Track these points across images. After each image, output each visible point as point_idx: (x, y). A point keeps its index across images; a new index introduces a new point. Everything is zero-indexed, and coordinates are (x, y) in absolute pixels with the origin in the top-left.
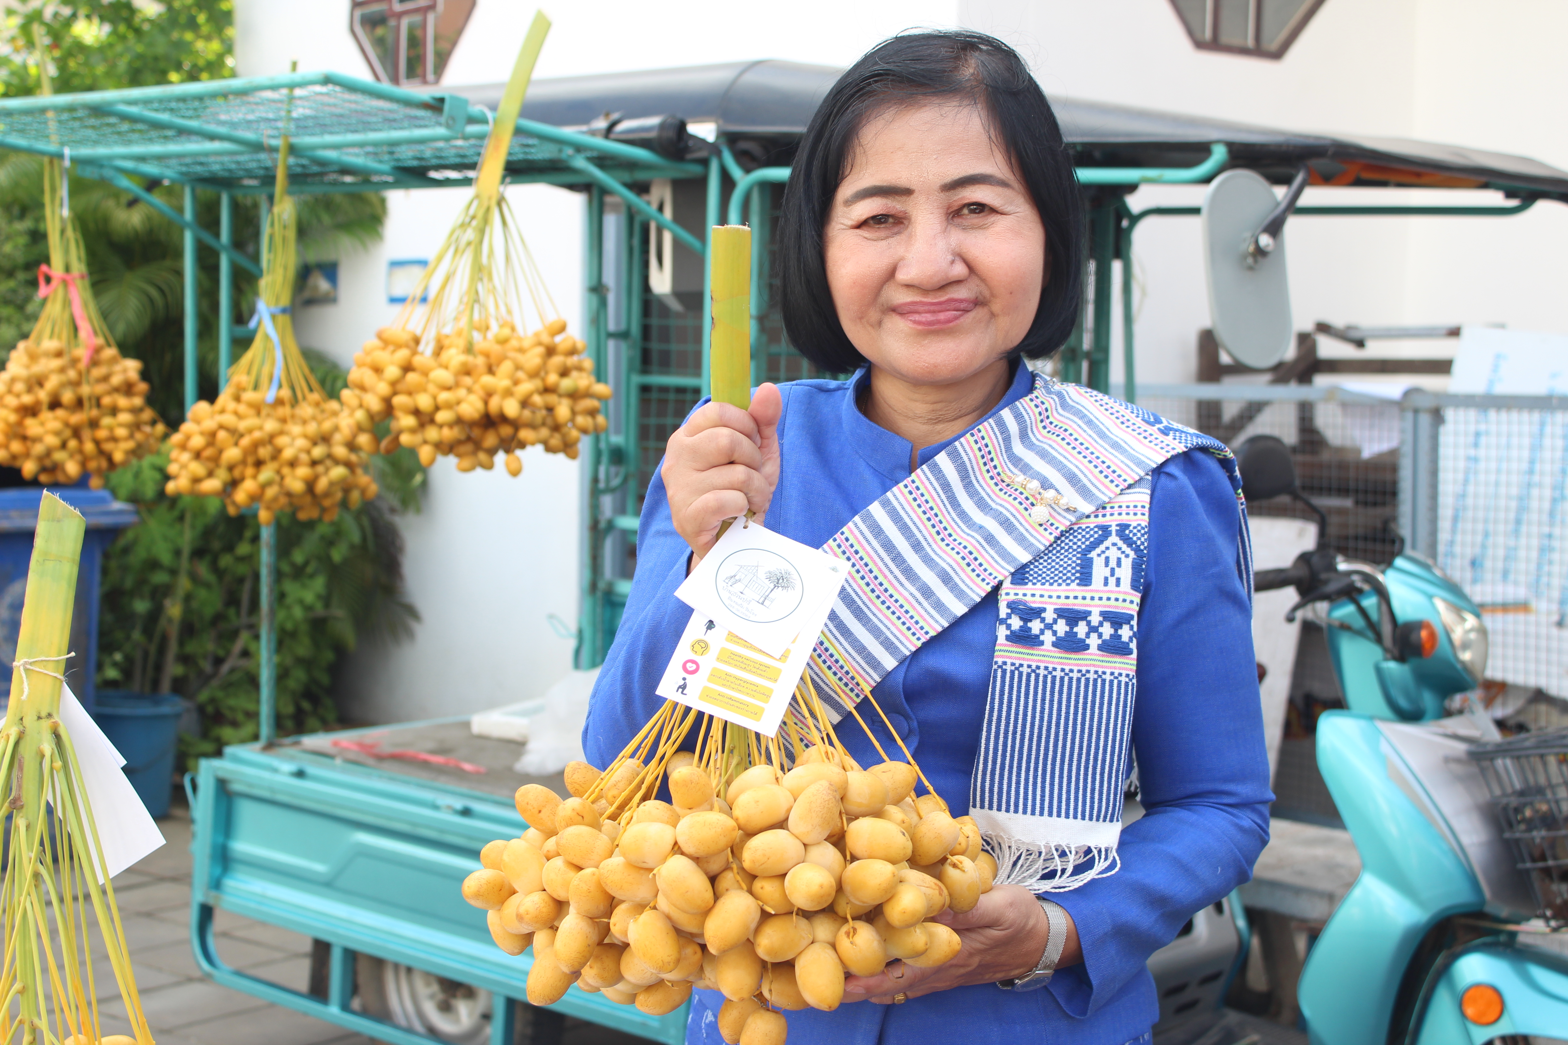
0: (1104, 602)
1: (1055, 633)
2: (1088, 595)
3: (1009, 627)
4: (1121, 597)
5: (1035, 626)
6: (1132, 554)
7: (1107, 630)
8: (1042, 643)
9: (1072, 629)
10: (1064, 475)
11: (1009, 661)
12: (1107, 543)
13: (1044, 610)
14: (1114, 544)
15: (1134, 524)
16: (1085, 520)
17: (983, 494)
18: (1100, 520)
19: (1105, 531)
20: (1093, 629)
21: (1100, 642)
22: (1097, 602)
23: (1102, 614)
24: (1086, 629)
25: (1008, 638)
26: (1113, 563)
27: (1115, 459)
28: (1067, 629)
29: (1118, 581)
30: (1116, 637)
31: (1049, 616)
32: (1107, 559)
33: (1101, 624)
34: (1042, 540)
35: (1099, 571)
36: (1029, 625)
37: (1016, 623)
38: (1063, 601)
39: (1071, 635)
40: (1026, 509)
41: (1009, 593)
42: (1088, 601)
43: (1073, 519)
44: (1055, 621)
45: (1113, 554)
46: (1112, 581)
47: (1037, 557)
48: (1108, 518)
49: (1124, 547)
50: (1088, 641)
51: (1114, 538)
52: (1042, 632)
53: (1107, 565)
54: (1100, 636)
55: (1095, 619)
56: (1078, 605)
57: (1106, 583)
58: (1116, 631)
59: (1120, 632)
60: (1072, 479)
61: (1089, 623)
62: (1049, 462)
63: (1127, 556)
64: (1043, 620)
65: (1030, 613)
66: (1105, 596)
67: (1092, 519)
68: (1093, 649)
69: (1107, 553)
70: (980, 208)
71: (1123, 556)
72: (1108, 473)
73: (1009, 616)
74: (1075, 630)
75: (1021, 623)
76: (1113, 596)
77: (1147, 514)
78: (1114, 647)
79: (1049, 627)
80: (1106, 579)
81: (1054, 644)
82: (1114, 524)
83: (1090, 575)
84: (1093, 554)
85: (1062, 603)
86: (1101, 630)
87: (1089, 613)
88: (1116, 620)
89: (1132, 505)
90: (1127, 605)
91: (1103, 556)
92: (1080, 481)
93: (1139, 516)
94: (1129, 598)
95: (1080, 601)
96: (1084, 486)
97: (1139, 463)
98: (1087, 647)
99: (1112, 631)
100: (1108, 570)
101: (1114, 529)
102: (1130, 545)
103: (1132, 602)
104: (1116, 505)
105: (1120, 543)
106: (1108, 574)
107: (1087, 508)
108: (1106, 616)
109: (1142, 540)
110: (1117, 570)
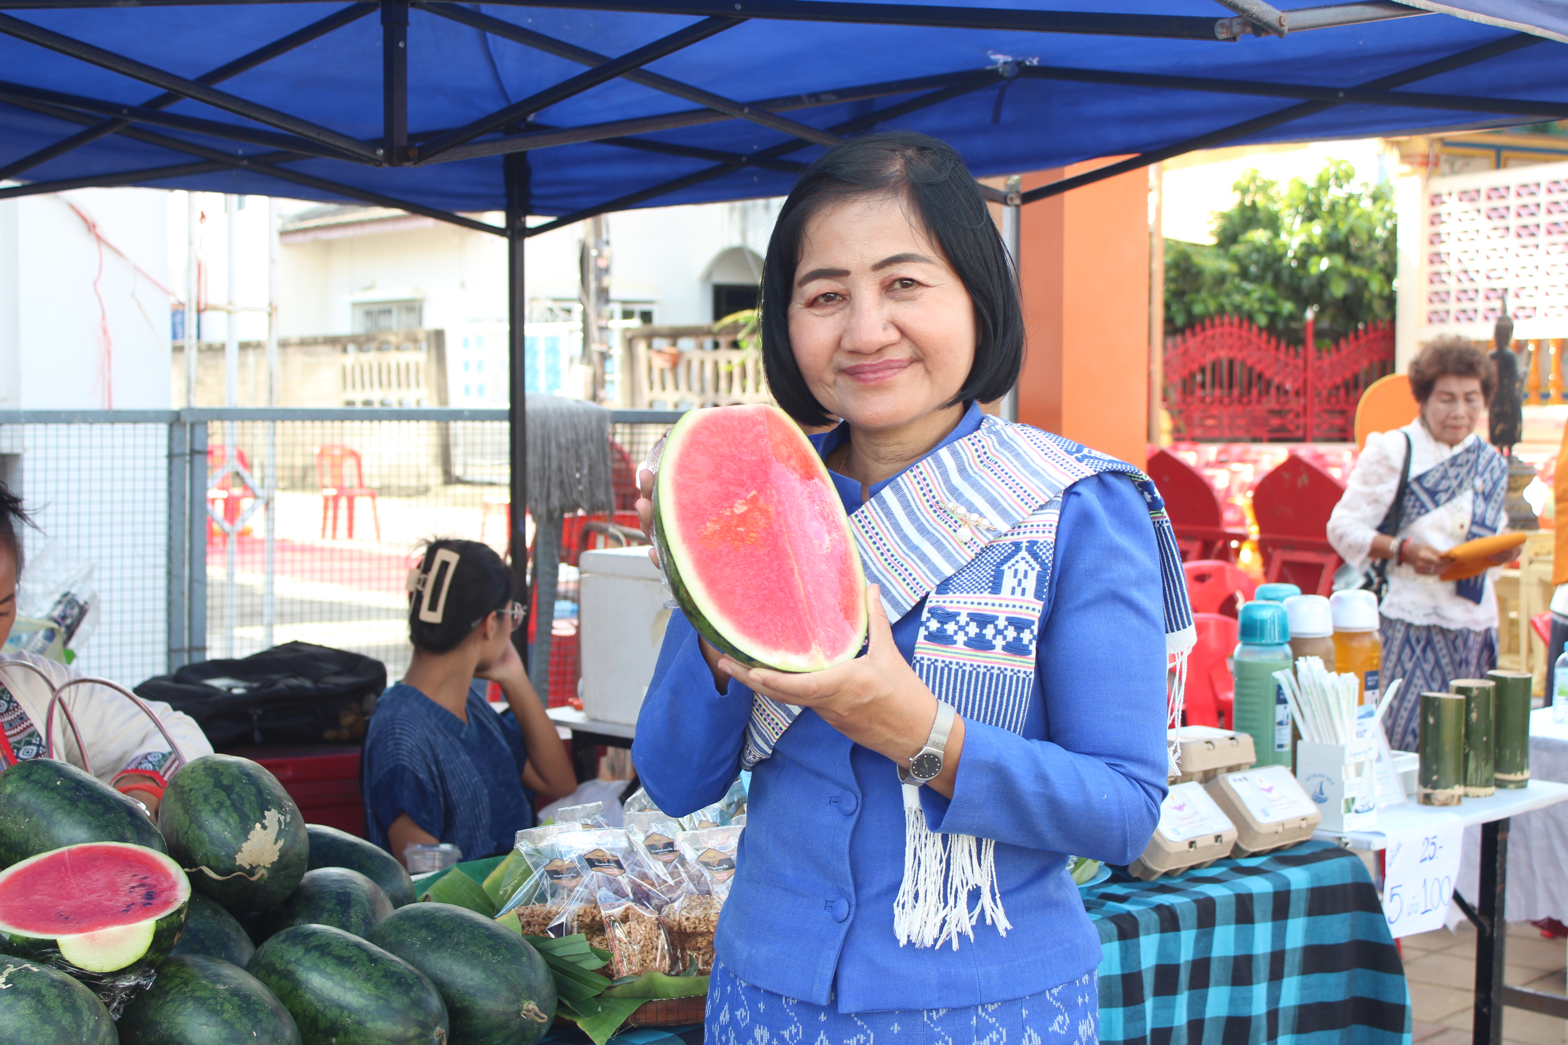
0: (1010, 609)
1: (966, 634)
2: (997, 602)
3: (927, 628)
4: (1025, 605)
5: (950, 628)
6: (1038, 568)
7: (1011, 633)
8: (955, 642)
9: (981, 631)
10: (987, 501)
11: (926, 657)
12: (1017, 557)
13: (959, 614)
14: (1023, 558)
15: (1041, 541)
16: (1003, 538)
17: (923, 520)
18: (1015, 538)
19: (1017, 546)
20: (999, 632)
21: (1004, 643)
22: (1004, 608)
23: (1008, 619)
24: (993, 631)
25: (926, 637)
26: (1020, 575)
27: (1031, 484)
28: (978, 630)
29: (1024, 590)
30: (1018, 639)
31: (963, 619)
32: (1016, 571)
33: (1006, 628)
34: (967, 555)
35: (1008, 581)
36: (945, 627)
37: (934, 625)
38: (976, 606)
39: (980, 636)
40: (955, 531)
41: (934, 601)
42: (997, 608)
43: (992, 538)
44: (967, 624)
45: (1022, 567)
46: (1018, 590)
47: (961, 571)
48: (1022, 535)
49: (1032, 561)
50: (994, 642)
51: (1023, 553)
52: (956, 633)
53: (1015, 577)
54: (1005, 638)
55: (1001, 623)
56: (988, 611)
57: (1013, 592)
58: (1019, 634)
59: (1022, 635)
60: (994, 503)
61: (996, 626)
62: (977, 491)
63: (1033, 569)
64: (957, 623)
65: (947, 617)
66: (1011, 603)
67: (1009, 537)
68: (998, 649)
69: (1017, 566)
70: (908, 283)
71: (1029, 569)
72: (1025, 496)
73: (928, 619)
74: (984, 632)
75: (939, 625)
76: (1018, 604)
77: (1054, 531)
78: (1015, 648)
79: (961, 628)
80: (1014, 589)
81: (966, 644)
82: (1025, 541)
83: (1000, 584)
84: (1005, 567)
85: (975, 609)
86: (1005, 633)
87: (997, 618)
88: (1019, 625)
89: (1041, 524)
90: (1030, 611)
91: (1013, 568)
92: (1000, 504)
93: (1047, 534)
94: (1031, 606)
95: (989, 607)
96: (1004, 509)
97: (1051, 487)
98: (993, 647)
99: (1015, 634)
100: (1016, 580)
101: (1024, 545)
102: (1036, 559)
103: (1034, 609)
104: (1029, 525)
105: (1029, 558)
106: (1015, 584)
107: (1004, 527)
108: (1011, 621)
109: (1047, 555)
110: (1024, 581)
